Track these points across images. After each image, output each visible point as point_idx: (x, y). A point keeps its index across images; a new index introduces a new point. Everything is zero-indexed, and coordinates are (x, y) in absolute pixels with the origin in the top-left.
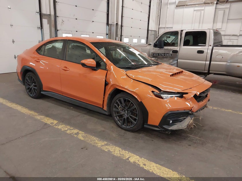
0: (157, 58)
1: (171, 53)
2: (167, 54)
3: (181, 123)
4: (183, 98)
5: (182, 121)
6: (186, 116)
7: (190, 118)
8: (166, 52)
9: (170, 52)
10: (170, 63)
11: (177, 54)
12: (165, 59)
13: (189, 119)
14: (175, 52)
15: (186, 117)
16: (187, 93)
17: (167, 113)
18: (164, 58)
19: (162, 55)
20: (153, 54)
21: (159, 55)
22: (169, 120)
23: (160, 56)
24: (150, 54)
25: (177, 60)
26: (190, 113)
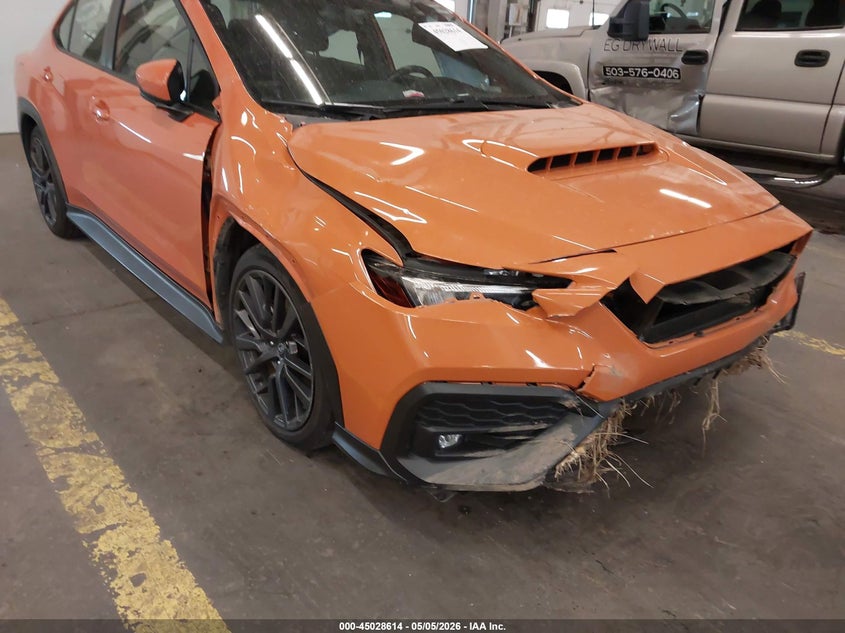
0: (619, 89)
1: (679, 63)
2: (661, 69)
3: (510, 454)
4: (535, 308)
5: (519, 443)
6: (547, 421)
7: (572, 437)
8: (658, 63)
9: (673, 59)
10: (674, 112)
11: (705, 69)
12: (654, 93)
13: (562, 436)
14: (697, 58)
15: (543, 426)
16: (562, 282)
17: (417, 389)
18: (647, 86)
19: (640, 75)
20: (604, 68)
21: (628, 75)
22: (432, 429)
23: (631, 79)
24: (593, 67)
25: (701, 99)
26: (570, 402)
